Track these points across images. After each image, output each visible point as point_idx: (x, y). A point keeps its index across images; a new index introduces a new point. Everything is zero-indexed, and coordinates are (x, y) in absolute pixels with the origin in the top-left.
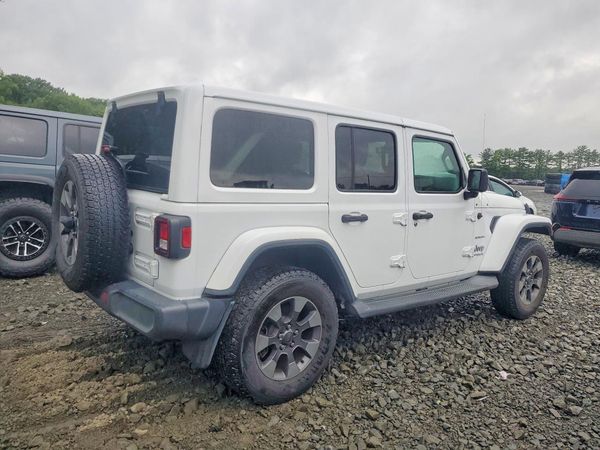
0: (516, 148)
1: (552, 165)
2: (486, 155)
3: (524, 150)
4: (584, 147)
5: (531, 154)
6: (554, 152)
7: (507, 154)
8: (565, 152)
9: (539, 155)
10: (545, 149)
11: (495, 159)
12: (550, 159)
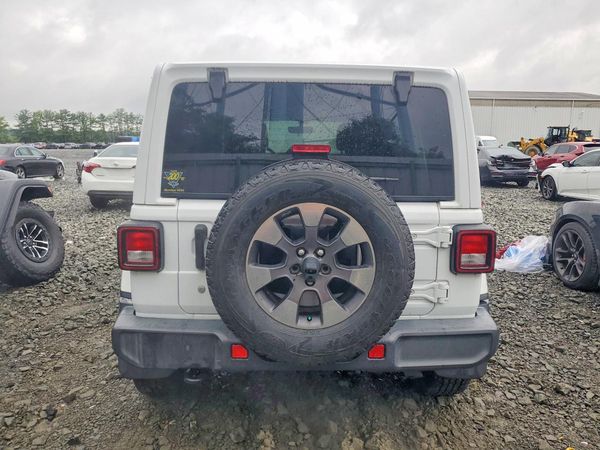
0: (57, 110)
1: (96, 128)
2: (23, 118)
3: (66, 112)
4: (122, 110)
5: (73, 117)
6: (96, 115)
7: (49, 116)
8: (106, 115)
9: (82, 117)
10: (87, 112)
11: (35, 122)
12: (93, 121)
